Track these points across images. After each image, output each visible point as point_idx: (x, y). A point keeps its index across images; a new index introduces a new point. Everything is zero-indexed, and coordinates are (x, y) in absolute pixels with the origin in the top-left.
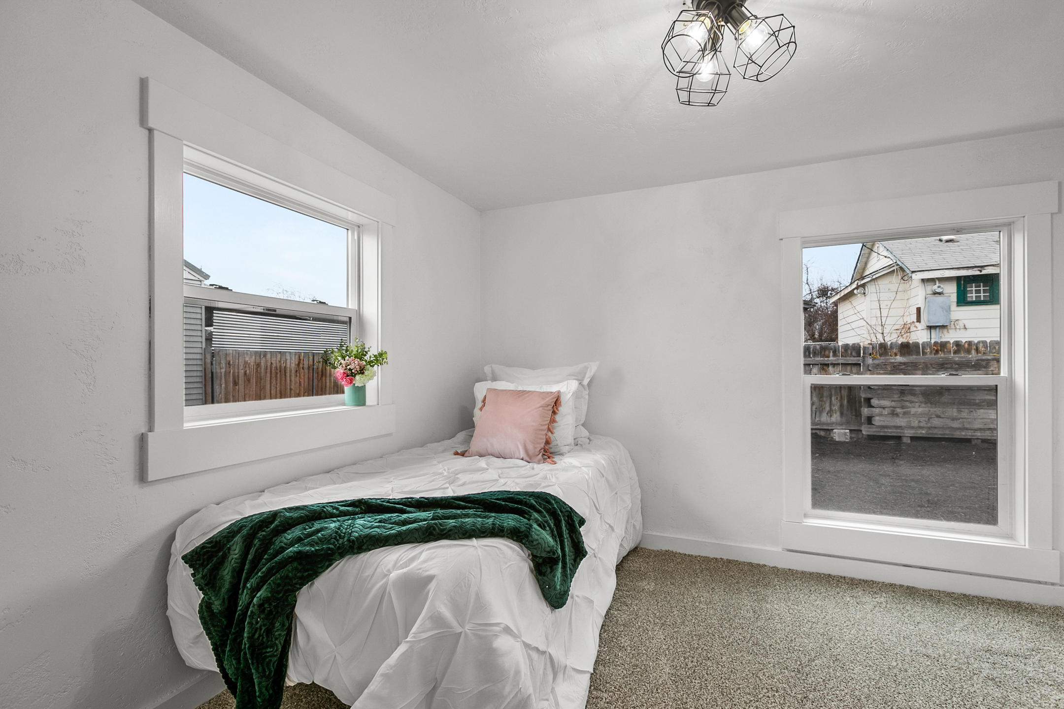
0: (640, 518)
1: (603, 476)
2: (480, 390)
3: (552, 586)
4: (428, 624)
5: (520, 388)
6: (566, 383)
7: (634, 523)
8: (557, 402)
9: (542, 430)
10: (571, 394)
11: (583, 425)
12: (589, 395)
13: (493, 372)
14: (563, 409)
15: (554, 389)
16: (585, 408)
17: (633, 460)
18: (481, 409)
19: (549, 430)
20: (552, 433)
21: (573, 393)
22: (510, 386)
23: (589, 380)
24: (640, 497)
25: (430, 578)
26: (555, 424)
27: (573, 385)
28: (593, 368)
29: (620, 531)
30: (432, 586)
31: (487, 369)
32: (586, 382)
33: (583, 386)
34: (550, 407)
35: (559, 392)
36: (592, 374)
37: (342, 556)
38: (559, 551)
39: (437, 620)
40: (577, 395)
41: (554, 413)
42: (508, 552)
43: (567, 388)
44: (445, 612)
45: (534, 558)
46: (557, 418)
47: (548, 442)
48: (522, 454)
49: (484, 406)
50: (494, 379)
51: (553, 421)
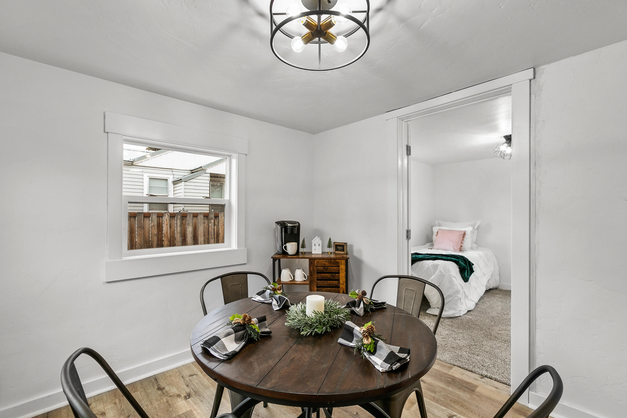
0: (498, 277)
1: (482, 258)
2: (435, 229)
3: (465, 275)
4: (439, 272)
5: (450, 229)
6: (468, 228)
7: (495, 279)
8: (464, 234)
9: (459, 242)
10: (470, 231)
11: (475, 243)
12: (477, 232)
13: (439, 223)
14: (466, 236)
15: (463, 229)
16: (476, 237)
17: (496, 257)
18: (436, 236)
19: (462, 243)
20: (463, 244)
21: (471, 231)
22: (447, 228)
23: (477, 227)
24: (498, 269)
25: (439, 265)
26: (464, 241)
27: (471, 228)
28: (479, 223)
29: (488, 276)
30: (439, 266)
31: (437, 222)
32: (476, 228)
33: (475, 229)
34: (462, 236)
35: (465, 231)
36: (478, 224)
37: (418, 261)
38: (466, 267)
39: (441, 272)
40: (472, 232)
41: (463, 237)
42: (454, 265)
43: (469, 229)
44: (442, 270)
45: (460, 268)
46: (465, 239)
47: (461, 247)
48: (452, 249)
49: (437, 235)
50: (440, 225)
51: (463, 240)
